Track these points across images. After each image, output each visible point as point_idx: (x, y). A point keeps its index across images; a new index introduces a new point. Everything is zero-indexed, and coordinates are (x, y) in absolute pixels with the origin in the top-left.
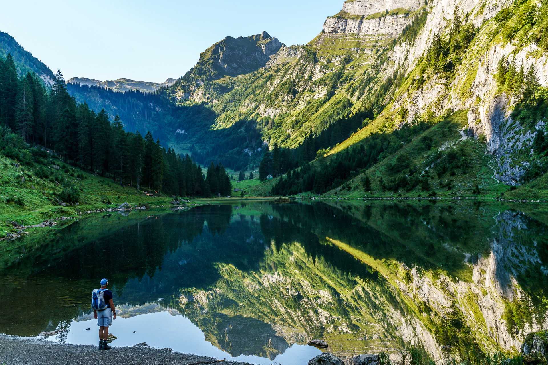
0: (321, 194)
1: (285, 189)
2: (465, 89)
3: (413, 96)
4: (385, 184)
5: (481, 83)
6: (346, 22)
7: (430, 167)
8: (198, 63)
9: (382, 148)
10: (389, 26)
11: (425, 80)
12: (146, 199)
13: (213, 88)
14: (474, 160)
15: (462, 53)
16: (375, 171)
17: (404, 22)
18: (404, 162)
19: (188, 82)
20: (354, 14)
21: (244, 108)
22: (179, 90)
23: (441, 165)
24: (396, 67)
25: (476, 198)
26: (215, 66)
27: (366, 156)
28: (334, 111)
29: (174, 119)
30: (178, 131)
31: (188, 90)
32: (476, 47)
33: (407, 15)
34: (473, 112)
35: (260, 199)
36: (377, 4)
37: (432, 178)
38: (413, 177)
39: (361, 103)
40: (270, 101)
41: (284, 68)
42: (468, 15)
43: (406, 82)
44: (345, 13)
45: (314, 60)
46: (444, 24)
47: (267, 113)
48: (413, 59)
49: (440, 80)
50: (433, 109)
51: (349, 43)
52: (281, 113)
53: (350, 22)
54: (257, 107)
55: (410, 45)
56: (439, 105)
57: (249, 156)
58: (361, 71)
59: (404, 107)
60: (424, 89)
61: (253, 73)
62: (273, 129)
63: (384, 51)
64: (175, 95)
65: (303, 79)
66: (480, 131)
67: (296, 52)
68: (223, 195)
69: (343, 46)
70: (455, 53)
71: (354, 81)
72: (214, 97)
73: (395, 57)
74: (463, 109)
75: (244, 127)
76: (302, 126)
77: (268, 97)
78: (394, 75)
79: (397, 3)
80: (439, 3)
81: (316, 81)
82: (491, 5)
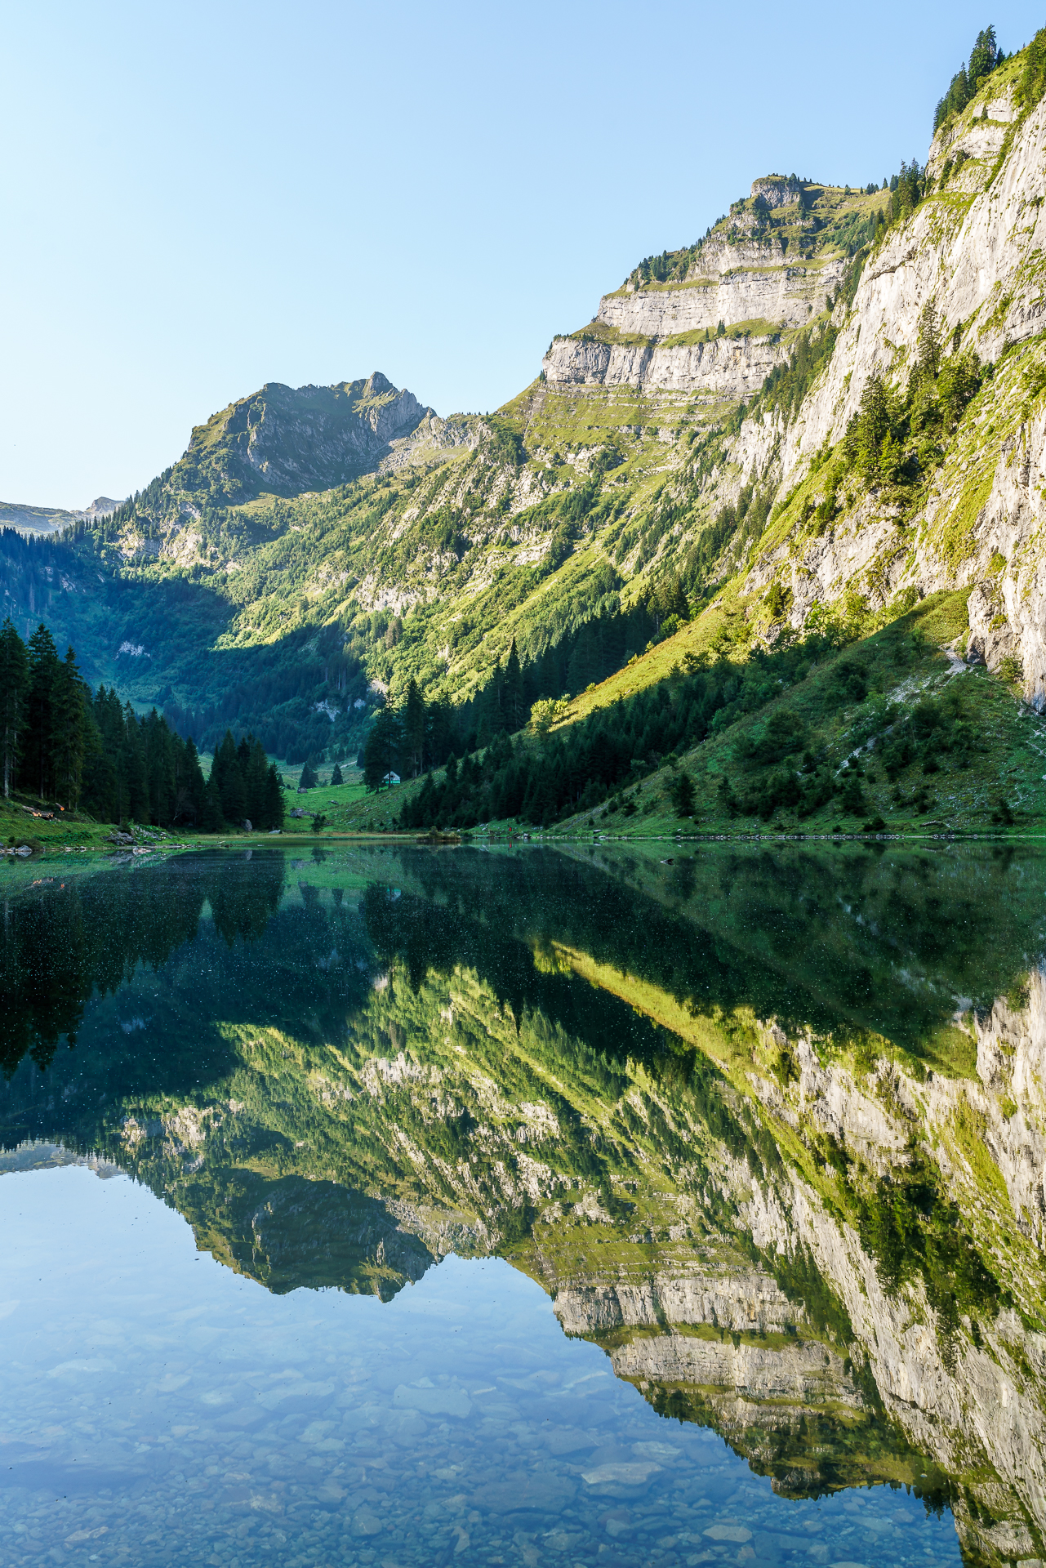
0: (546, 827)
1: (441, 812)
2: (956, 533)
3: (806, 553)
4: (735, 797)
5: (1005, 514)
6: (608, 353)
7: (865, 749)
8: (186, 455)
9: (720, 696)
10: (725, 368)
11: (841, 509)
12: (31, 825)
13: (229, 526)
14: (989, 729)
15: (944, 435)
16: (703, 759)
17: (766, 359)
18: (788, 733)
19: (157, 507)
20: (631, 330)
21: (315, 585)
22: (130, 531)
23: (897, 741)
24: (744, 481)
25: (1003, 836)
26: (235, 466)
27: (674, 718)
28: (571, 598)
29: (113, 612)
30: (126, 647)
31: (154, 532)
32: (983, 417)
33: (775, 339)
34: (984, 595)
35: (368, 839)
36: (693, 306)
37: (872, 780)
38: (817, 775)
39: (648, 579)
40: (392, 567)
41: (432, 476)
42: (959, 330)
43: (784, 514)
44: (606, 327)
45: (518, 455)
46: (886, 357)
47: (382, 600)
48: (795, 458)
49: (884, 507)
50: (864, 589)
51: (614, 412)
52: (421, 601)
53: (618, 352)
54: (352, 585)
55: (785, 420)
56: (879, 578)
57: (329, 722)
58: (649, 489)
59: (779, 584)
60: (837, 534)
61: (344, 488)
62: (400, 646)
63: (713, 435)
64: (117, 544)
65: (485, 509)
66: (1004, 650)
67: (466, 434)
68: (257, 827)
69: (596, 419)
70: (926, 434)
71: (628, 516)
72: (230, 552)
73: (741, 452)
74: (950, 587)
75: (317, 639)
76: (481, 640)
77: (385, 557)
78: (739, 502)
79: (749, 304)
80: (874, 299)
81: (520, 515)
82: (1026, 302)
